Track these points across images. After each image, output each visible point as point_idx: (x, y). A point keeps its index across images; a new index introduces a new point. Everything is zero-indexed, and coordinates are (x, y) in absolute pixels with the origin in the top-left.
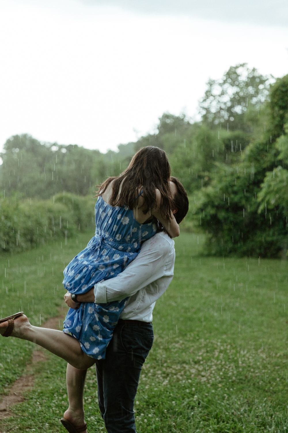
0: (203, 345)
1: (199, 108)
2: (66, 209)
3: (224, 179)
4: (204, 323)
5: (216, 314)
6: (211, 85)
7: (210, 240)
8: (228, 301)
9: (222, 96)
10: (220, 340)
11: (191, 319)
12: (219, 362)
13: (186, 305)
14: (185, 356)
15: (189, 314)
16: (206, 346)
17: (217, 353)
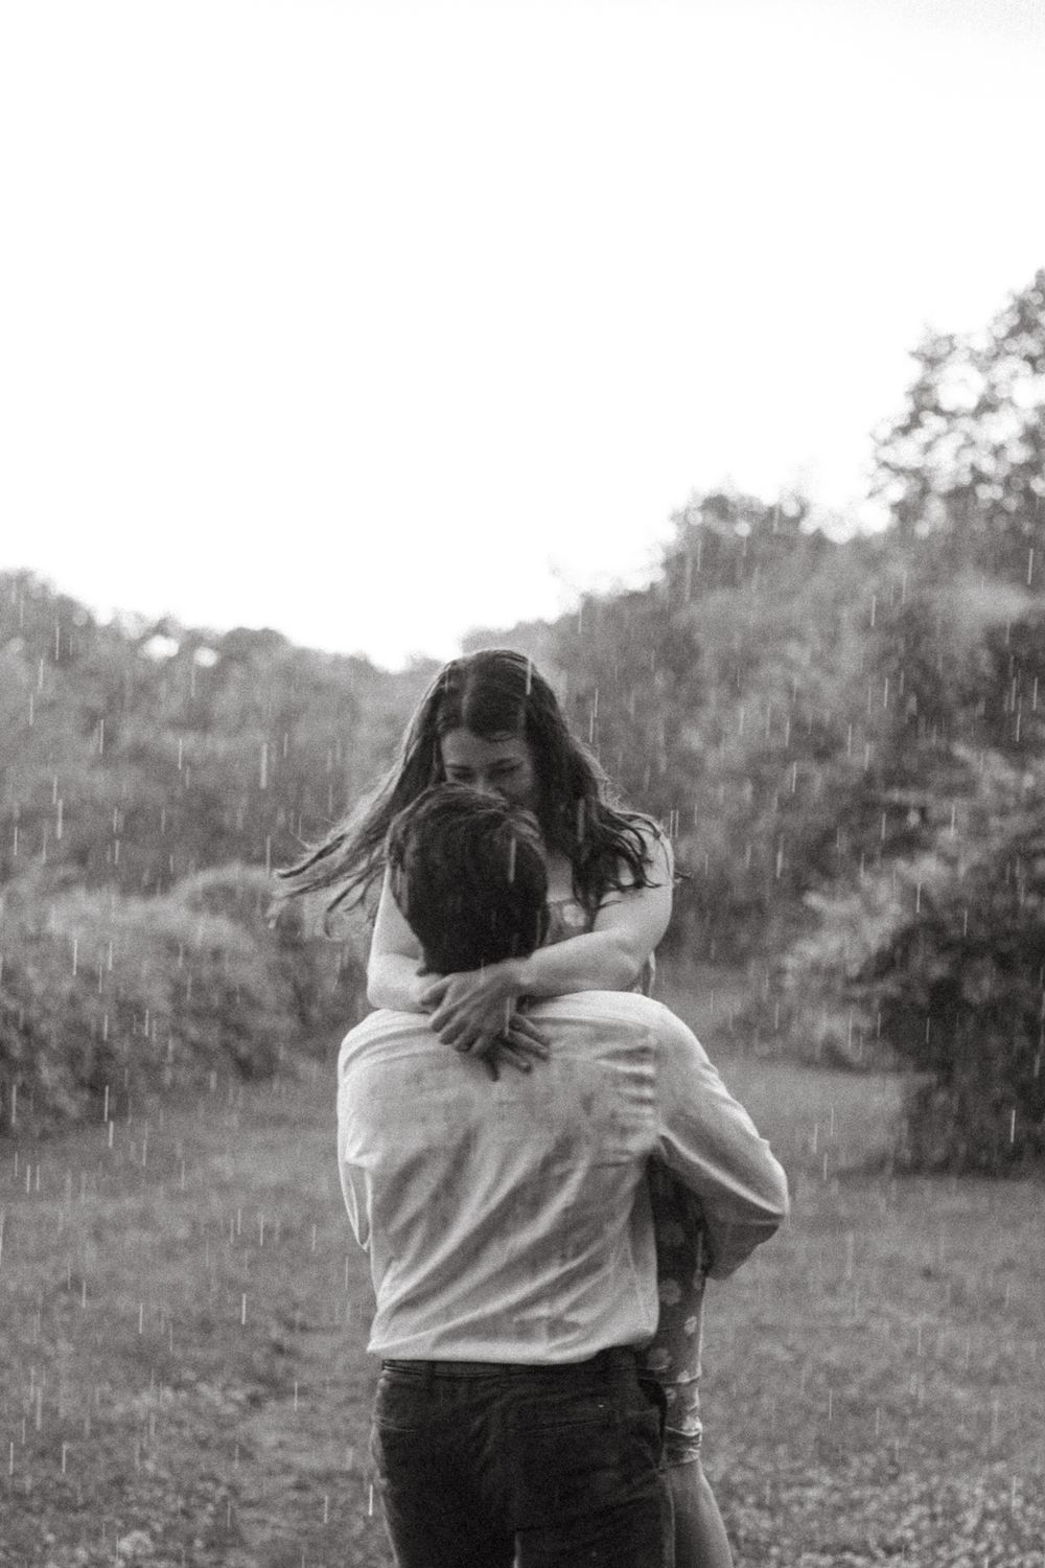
0: (915, 1494)
1: (873, 465)
2: (247, 945)
3: (994, 822)
4: (913, 1424)
5: (961, 1394)
6: (932, 362)
7: (923, 1098)
8: (1009, 1348)
9: (987, 417)
10: (981, 1481)
11: (856, 1409)
12: (982, 1546)
13: (833, 1357)
14: (847, 1529)
15: (852, 1391)
16: (928, 1498)
17: (971, 1520)
